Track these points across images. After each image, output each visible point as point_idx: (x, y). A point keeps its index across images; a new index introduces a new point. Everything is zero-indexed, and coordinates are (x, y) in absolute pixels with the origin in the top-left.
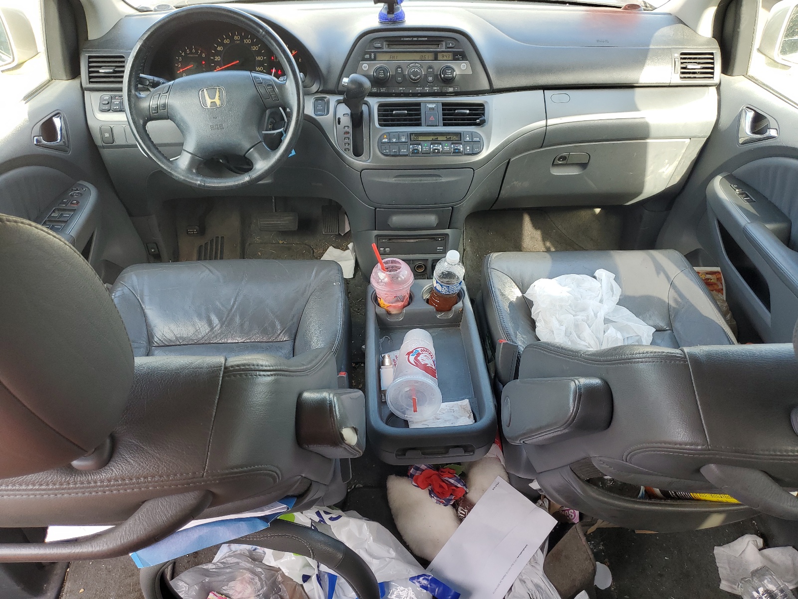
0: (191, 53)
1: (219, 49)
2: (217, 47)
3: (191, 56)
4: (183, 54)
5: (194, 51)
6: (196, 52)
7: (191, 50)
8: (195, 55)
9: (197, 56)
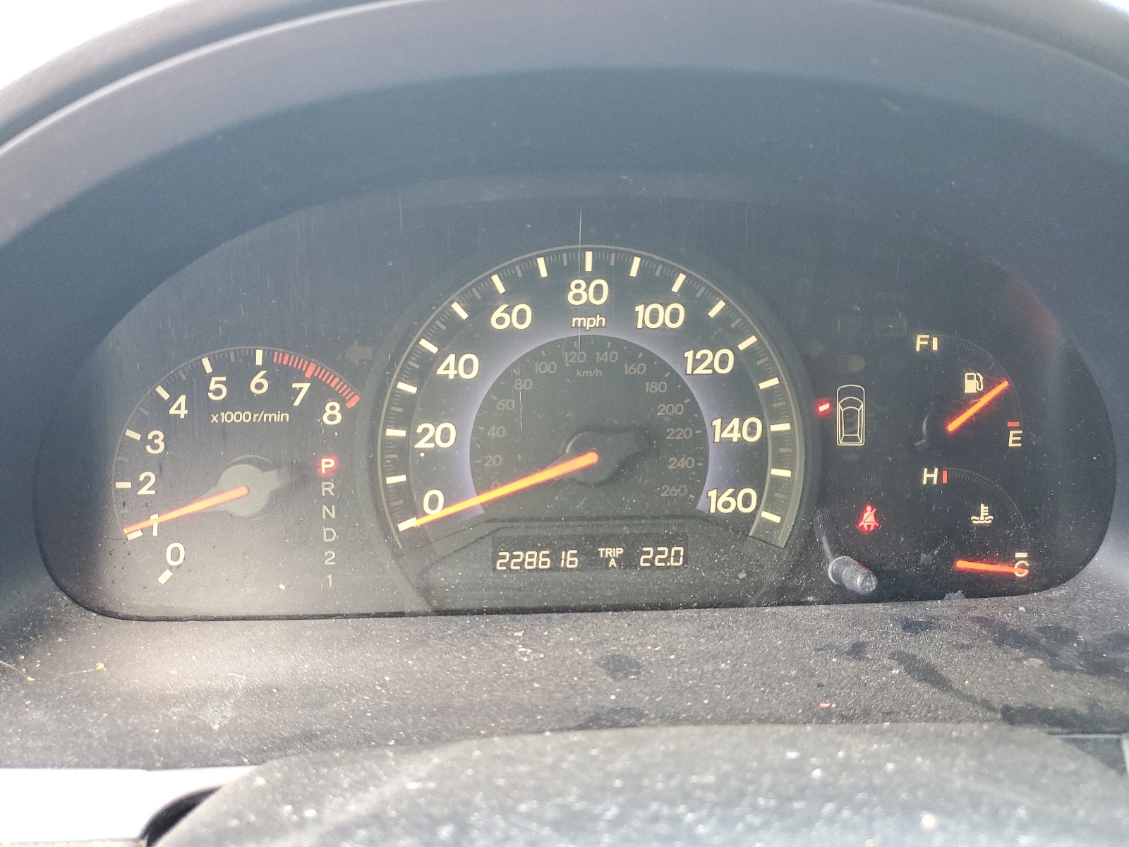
0: (240, 397)
1: (450, 368)
2: (440, 358)
3: (243, 417)
4: (180, 408)
5: (259, 383)
6: (280, 395)
7: (238, 375)
8: (267, 416)
9: (279, 417)
